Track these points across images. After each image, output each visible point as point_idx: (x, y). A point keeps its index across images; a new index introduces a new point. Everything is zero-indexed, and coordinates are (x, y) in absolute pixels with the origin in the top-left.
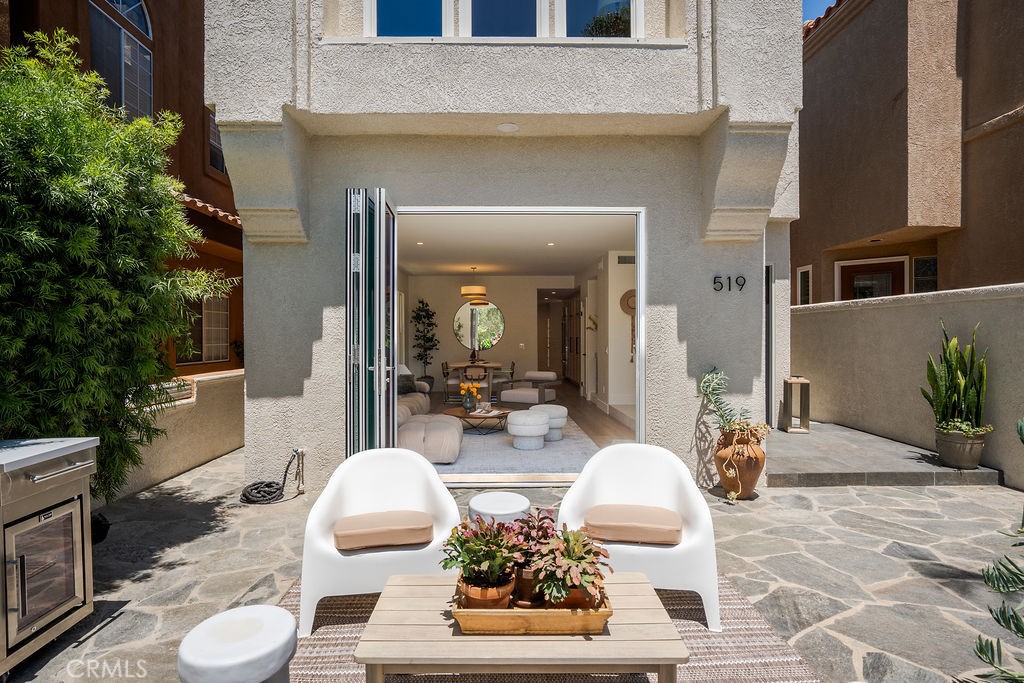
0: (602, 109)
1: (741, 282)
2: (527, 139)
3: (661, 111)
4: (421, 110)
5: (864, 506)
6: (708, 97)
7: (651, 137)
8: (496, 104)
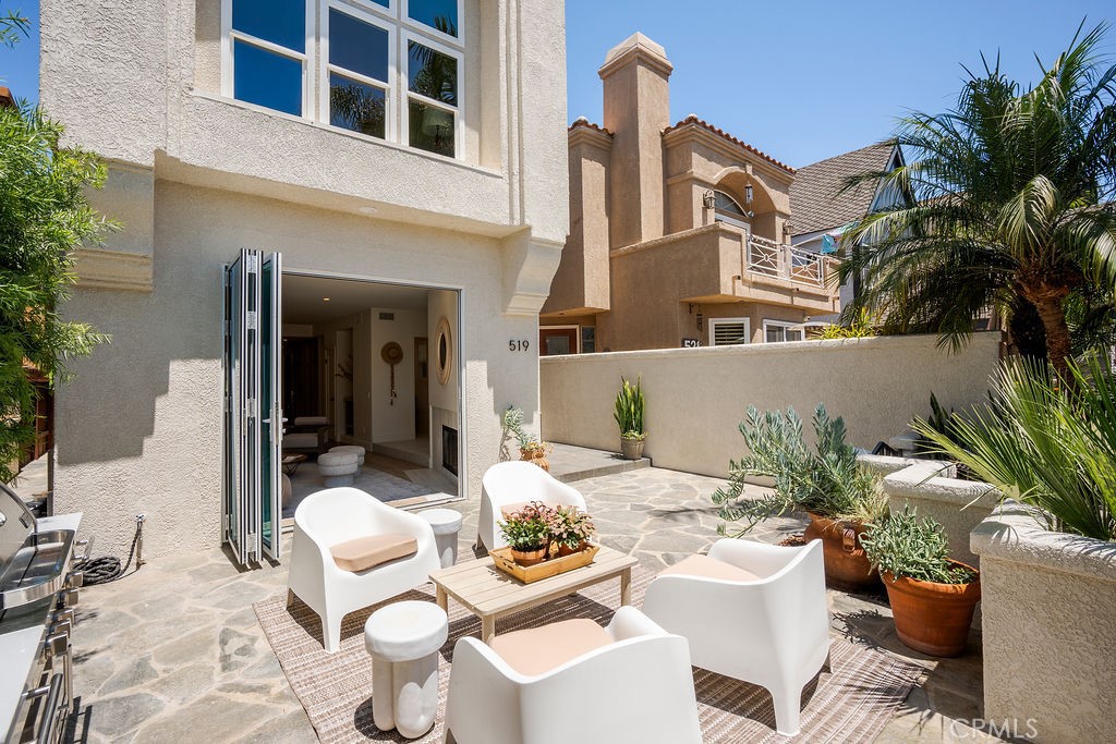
0: (448, 211)
1: (526, 345)
2: (378, 220)
3: (487, 220)
4: (301, 183)
5: (602, 489)
6: (517, 216)
7: (470, 235)
8: (368, 191)
